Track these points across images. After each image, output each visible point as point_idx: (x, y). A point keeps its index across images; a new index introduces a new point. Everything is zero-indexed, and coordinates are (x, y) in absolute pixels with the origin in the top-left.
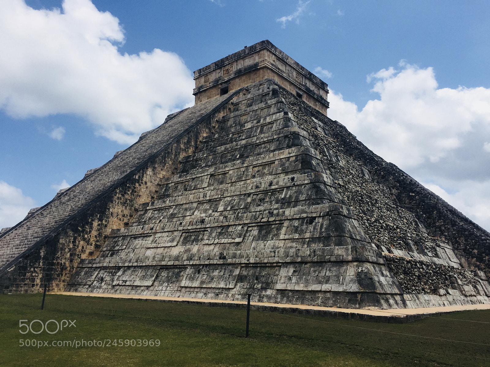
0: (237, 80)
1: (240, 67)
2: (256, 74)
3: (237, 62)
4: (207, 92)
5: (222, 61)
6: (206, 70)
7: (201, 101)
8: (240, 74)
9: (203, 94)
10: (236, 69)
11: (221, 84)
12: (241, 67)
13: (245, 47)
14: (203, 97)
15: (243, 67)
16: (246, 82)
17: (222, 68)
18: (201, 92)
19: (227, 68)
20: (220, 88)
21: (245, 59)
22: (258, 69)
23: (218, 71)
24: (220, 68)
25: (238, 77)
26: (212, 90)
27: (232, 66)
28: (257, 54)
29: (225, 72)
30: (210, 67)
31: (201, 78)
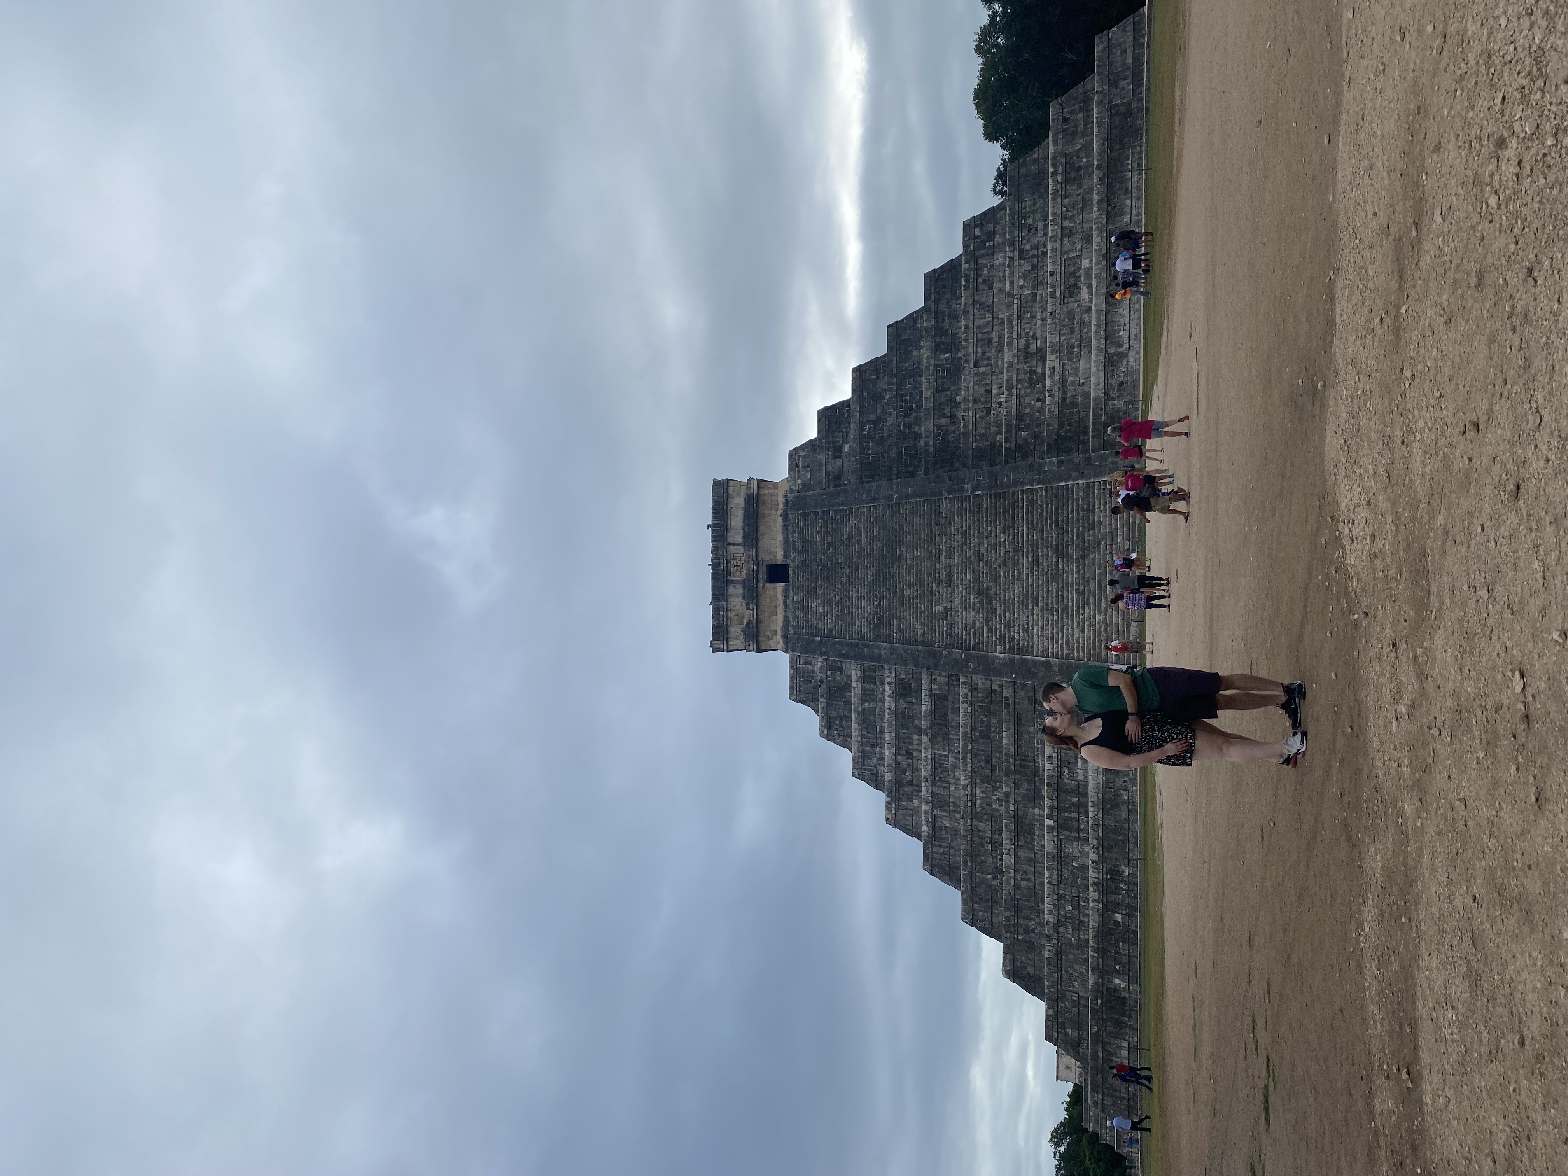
0: (761, 544)
1: (739, 539)
2: (764, 503)
3: (730, 544)
4: (761, 618)
5: (715, 577)
6: (718, 619)
7: (775, 632)
8: (752, 537)
9: (763, 625)
10: (742, 548)
11: (758, 581)
12: (742, 535)
13: (709, 529)
14: (770, 627)
15: (742, 531)
16: (772, 524)
17: (729, 578)
18: (758, 632)
19: (732, 569)
20: (764, 586)
21: (729, 525)
22: (758, 495)
23: (731, 590)
24: (729, 582)
25: (757, 540)
26: (763, 603)
27: (732, 557)
28: (730, 500)
29: (738, 573)
30: (716, 611)
31: (730, 635)
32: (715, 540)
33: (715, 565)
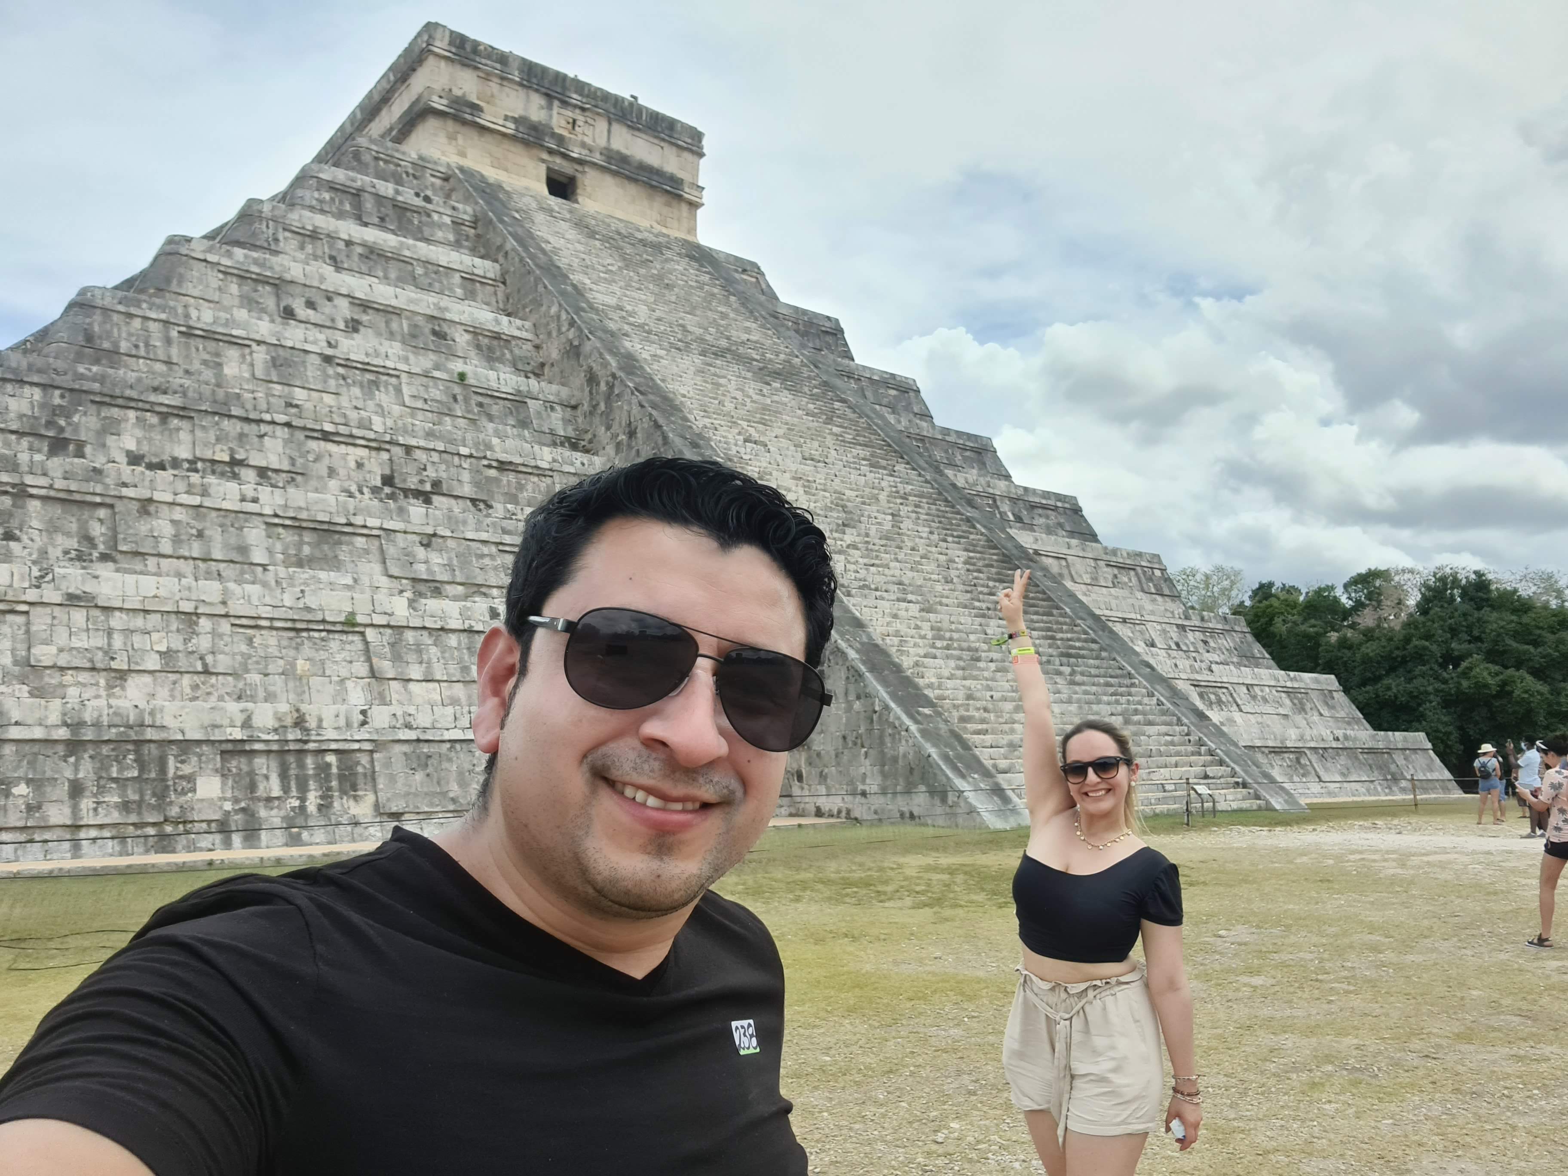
0: (609, 181)
1: (617, 144)
2: (668, 205)
3: (610, 125)
4: (488, 138)
5: (560, 79)
6: (489, 57)
8: (620, 166)
9: (473, 134)
10: (602, 142)
11: (552, 152)
12: (624, 151)
13: (632, 96)
14: (473, 146)
15: (629, 153)
16: (638, 208)
17: (556, 103)
18: (464, 123)
19: (570, 114)
20: (543, 161)
21: (637, 133)
22: (679, 197)
23: (537, 100)
24: (549, 97)
25: (615, 174)
26: (512, 149)
27: (589, 121)
28: (674, 149)
29: (563, 123)
30: (503, 59)
31: (458, 67)
32: (617, 101)
33: (580, 86)
